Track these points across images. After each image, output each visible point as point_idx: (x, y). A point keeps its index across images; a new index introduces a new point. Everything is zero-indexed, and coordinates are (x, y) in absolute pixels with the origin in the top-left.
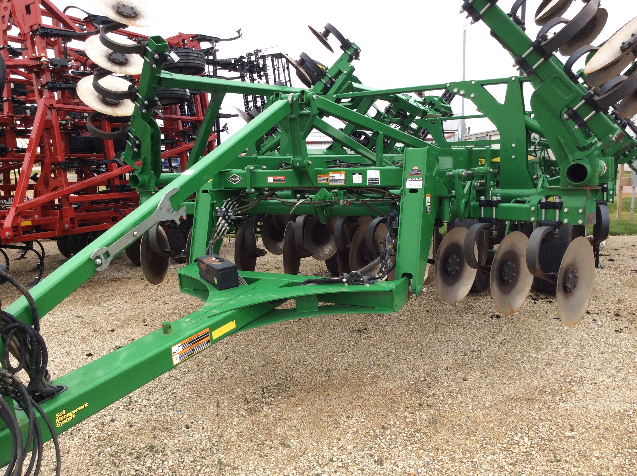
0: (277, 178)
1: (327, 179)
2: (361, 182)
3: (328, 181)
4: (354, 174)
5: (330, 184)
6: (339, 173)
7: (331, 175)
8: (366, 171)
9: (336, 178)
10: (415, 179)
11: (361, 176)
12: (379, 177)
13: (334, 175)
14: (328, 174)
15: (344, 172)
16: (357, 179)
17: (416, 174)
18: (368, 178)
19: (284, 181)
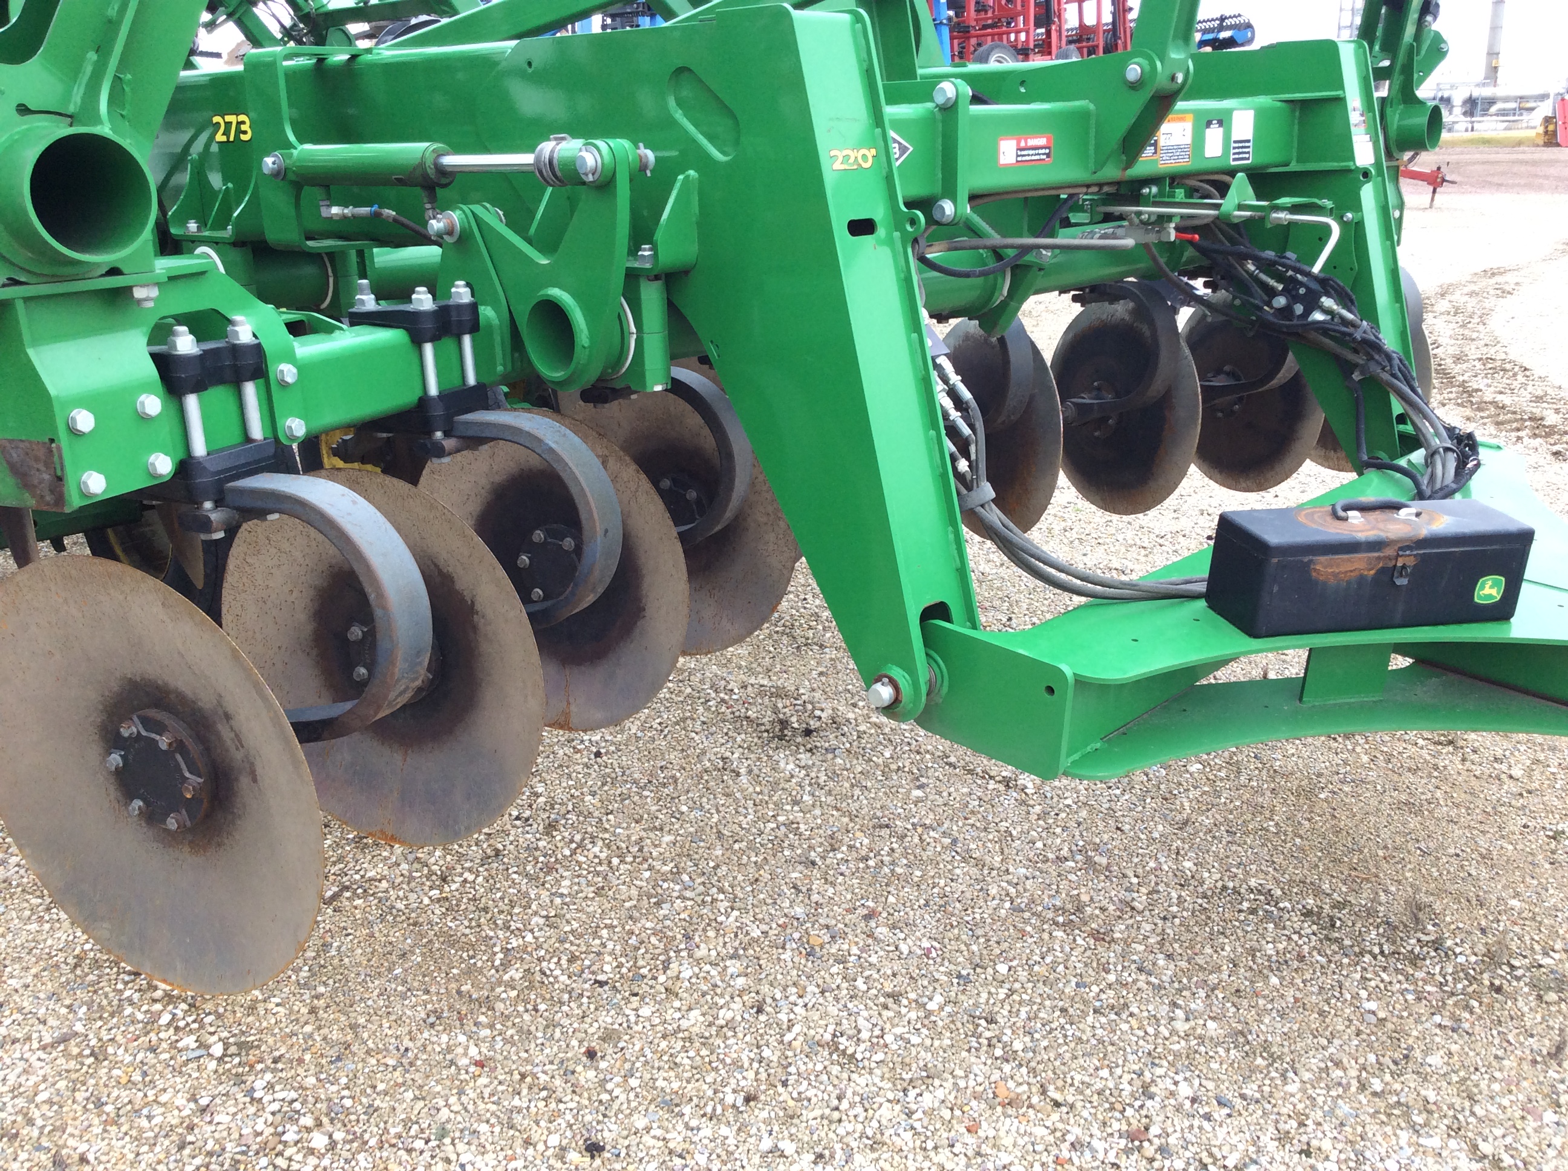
0: (1032, 142)
1: (1155, 145)
2: (1219, 152)
3: (1156, 151)
4: (1209, 124)
5: (1160, 164)
6: (1180, 121)
7: (1163, 129)
8: (1226, 113)
10: (1360, 138)
11: (1220, 131)
13: (1170, 127)
15: (1193, 117)
17: (1360, 123)
18: (1234, 138)
19: (1048, 155)
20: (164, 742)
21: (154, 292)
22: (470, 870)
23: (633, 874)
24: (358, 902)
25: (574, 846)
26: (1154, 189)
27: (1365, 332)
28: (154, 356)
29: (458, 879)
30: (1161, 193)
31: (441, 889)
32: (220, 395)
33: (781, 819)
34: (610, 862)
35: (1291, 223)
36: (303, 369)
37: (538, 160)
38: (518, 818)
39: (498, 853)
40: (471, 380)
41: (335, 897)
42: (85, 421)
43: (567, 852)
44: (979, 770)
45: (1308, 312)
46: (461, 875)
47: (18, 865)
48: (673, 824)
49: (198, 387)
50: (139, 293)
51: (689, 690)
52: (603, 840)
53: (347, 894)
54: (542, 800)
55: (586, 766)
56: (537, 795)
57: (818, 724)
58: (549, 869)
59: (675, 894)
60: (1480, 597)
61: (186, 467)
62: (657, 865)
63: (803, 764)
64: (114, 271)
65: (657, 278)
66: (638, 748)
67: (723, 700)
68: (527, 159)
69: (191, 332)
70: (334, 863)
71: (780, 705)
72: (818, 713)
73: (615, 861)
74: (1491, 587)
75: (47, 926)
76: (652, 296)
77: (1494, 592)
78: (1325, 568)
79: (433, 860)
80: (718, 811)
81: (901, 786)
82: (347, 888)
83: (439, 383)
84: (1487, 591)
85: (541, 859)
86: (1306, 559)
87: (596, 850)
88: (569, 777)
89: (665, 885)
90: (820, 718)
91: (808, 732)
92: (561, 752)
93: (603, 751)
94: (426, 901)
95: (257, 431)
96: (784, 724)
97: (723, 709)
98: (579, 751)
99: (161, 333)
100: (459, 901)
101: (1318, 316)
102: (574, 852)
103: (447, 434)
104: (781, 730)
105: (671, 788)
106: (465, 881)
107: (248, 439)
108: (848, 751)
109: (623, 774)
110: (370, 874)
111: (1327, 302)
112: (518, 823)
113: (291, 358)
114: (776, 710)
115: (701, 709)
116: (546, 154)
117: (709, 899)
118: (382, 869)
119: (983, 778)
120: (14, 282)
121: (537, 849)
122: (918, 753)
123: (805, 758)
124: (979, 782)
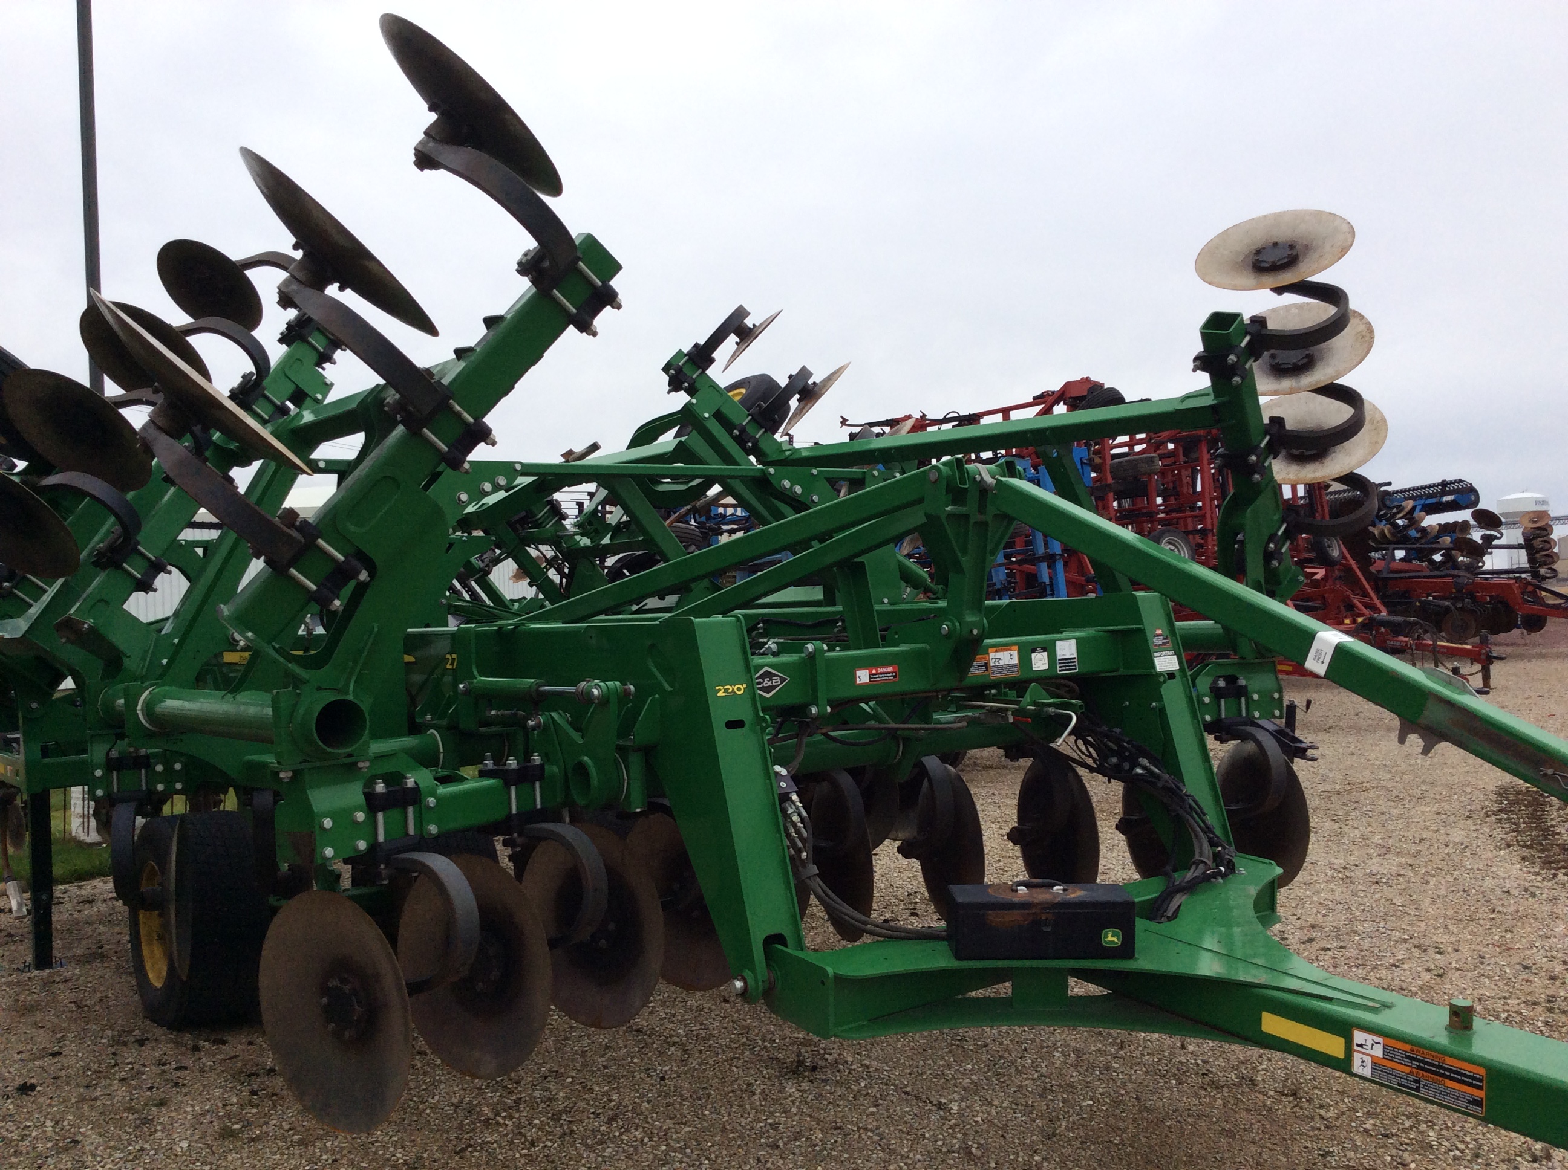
0: (880, 670)
1: (986, 665)
2: (1046, 667)
3: (987, 669)
4: (1034, 651)
5: (993, 677)
6: (1006, 650)
7: (992, 655)
8: (1053, 643)
9: (1002, 663)
10: (1164, 653)
11: (1045, 654)
12: (1075, 655)
13: (999, 655)
14: (988, 654)
15: (1016, 647)
16: (1040, 662)
17: (1164, 644)
18: (1058, 657)
19: (895, 677)
20: (347, 988)
21: (367, 764)
22: (551, 1140)
23: (656, 1147)
24: (476, 1154)
25: (623, 1130)
26: (993, 691)
27: (1166, 782)
28: (365, 794)
29: (541, 1145)
30: (999, 693)
31: (529, 1149)
32: (395, 813)
33: (769, 1121)
34: (643, 1140)
35: (1057, 715)
36: (439, 800)
37: (577, 690)
38: (593, 1113)
39: (572, 1131)
40: (539, 806)
41: (463, 1150)
42: (328, 823)
43: (617, 1134)
44: (924, 1097)
45: (1132, 768)
46: (544, 1142)
47: (275, 1125)
48: (694, 1121)
49: (383, 809)
50: (360, 765)
51: (745, 1040)
52: (644, 1128)
53: (470, 1149)
54: (613, 1103)
55: (652, 1085)
56: (611, 1101)
57: (824, 1064)
58: (601, 1142)
59: (677, 1159)
60: (1106, 942)
61: (374, 846)
62: (672, 1143)
63: (802, 1088)
64: (350, 755)
65: (639, 750)
66: (692, 1076)
67: (765, 1047)
68: (572, 689)
69: (383, 782)
70: (468, 1133)
71: (803, 1050)
72: (827, 1056)
73: (646, 1140)
74: (1112, 936)
75: (285, 1157)
76: (635, 760)
77: (1115, 939)
78: (994, 917)
79: (529, 1134)
80: (729, 1115)
81: (863, 1105)
82: (471, 1146)
83: (517, 807)
84: (1110, 938)
85: (599, 1137)
86: (982, 912)
87: (637, 1133)
88: (637, 1091)
89: (673, 1154)
90: (827, 1059)
91: (814, 1069)
92: (638, 1077)
93: (667, 1077)
94: (518, 1155)
95: (411, 831)
96: (801, 1063)
97: (763, 1053)
98: (652, 1076)
99: (370, 783)
100: (538, 1157)
101: (1139, 771)
102: (621, 1134)
103: (520, 835)
104: (797, 1067)
105: (704, 1101)
106: (546, 1146)
107: (407, 835)
108: (837, 1082)
109: (675, 1091)
110: (488, 1140)
111: (1145, 762)
112: (592, 1116)
113: (433, 794)
114: (799, 1054)
115: (748, 1053)
116: (581, 687)
117: (698, 1163)
118: (496, 1137)
119: (925, 1102)
120: (305, 761)
121: (599, 1131)
122: (886, 1084)
123: (805, 1085)
124: (920, 1104)
